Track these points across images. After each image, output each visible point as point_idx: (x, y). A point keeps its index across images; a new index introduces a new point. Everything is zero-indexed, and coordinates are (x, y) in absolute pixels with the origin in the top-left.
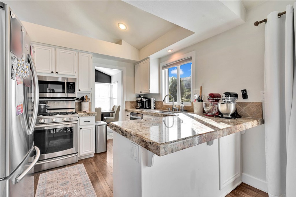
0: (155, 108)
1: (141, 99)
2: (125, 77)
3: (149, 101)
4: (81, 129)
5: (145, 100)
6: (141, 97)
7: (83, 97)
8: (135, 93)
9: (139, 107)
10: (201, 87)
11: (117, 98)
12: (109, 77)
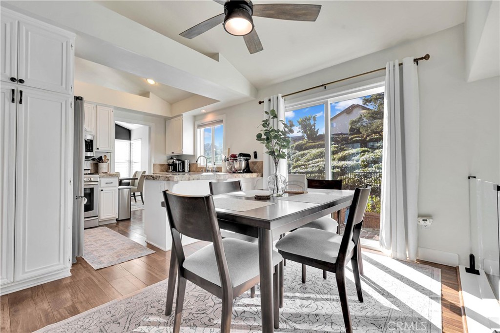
0: (189, 172)
1: (173, 162)
2: (153, 135)
3: (183, 163)
4: (102, 190)
5: (177, 162)
6: (173, 159)
7: (101, 157)
8: (165, 153)
9: (170, 171)
10: (229, 149)
11: (140, 161)
12: (127, 132)
